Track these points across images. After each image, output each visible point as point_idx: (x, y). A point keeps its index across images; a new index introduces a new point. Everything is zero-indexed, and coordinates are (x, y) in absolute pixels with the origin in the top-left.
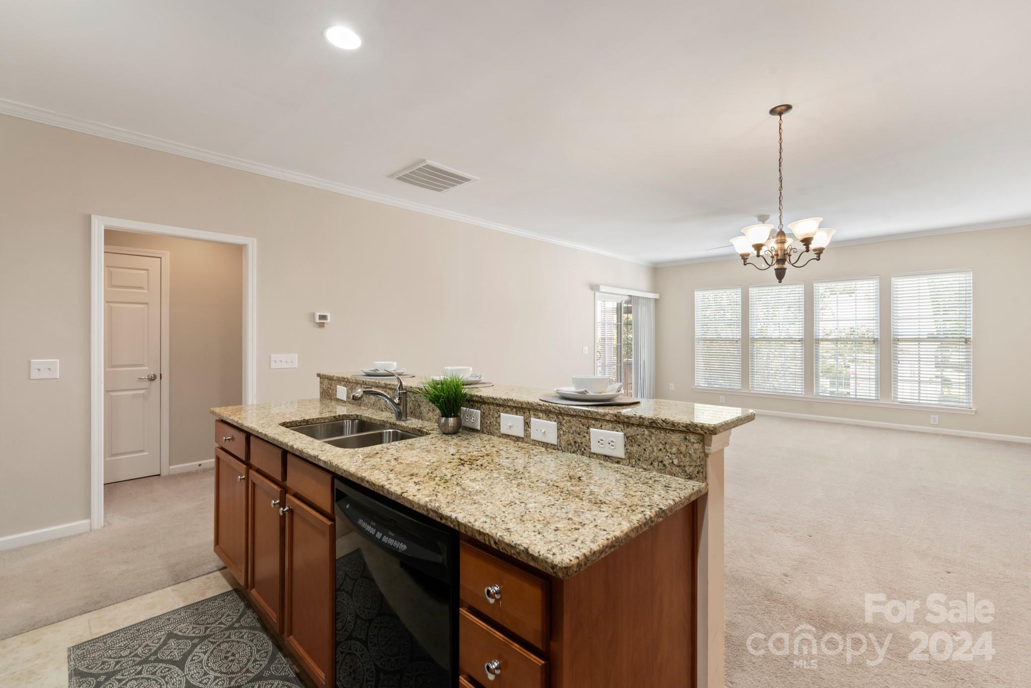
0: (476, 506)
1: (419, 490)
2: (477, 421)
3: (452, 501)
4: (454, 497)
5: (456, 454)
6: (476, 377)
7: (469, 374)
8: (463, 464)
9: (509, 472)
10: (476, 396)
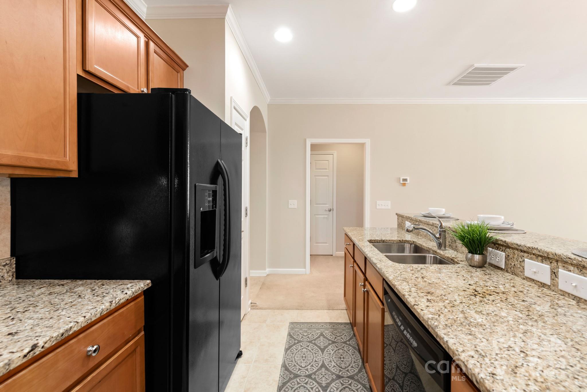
0: (470, 337)
1: (428, 306)
2: (502, 261)
3: (450, 325)
4: (454, 322)
5: (473, 285)
6: (509, 224)
7: (502, 221)
8: (475, 295)
9: (521, 315)
10: (501, 240)
